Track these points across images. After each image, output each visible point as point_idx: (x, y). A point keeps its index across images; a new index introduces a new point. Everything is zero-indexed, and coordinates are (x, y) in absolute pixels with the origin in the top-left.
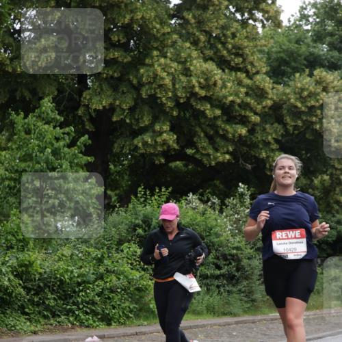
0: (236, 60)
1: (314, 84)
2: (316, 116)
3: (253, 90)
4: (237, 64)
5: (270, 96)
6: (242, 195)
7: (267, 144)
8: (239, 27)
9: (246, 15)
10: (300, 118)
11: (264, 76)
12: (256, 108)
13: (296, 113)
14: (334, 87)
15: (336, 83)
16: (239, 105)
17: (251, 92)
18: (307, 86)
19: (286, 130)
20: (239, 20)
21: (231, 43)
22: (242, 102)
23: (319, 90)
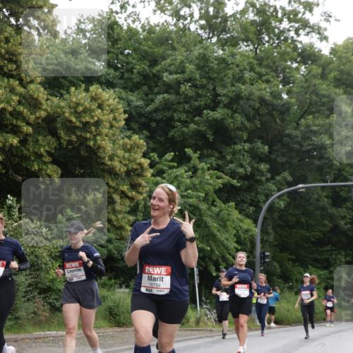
0: (9, 66)
1: (89, 100)
2: (91, 132)
3: (26, 99)
4: (10, 71)
5: (44, 108)
6: (10, 207)
7: (39, 156)
8: (13, 32)
9: (21, 20)
10: (74, 133)
11: (39, 86)
12: (29, 118)
13: (71, 128)
14: (109, 106)
15: (111, 101)
16: (11, 113)
17: (23, 101)
18: (82, 102)
19: (60, 144)
20: (13, 24)
21: (4, 48)
22: (14, 110)
23: (94, 106)
